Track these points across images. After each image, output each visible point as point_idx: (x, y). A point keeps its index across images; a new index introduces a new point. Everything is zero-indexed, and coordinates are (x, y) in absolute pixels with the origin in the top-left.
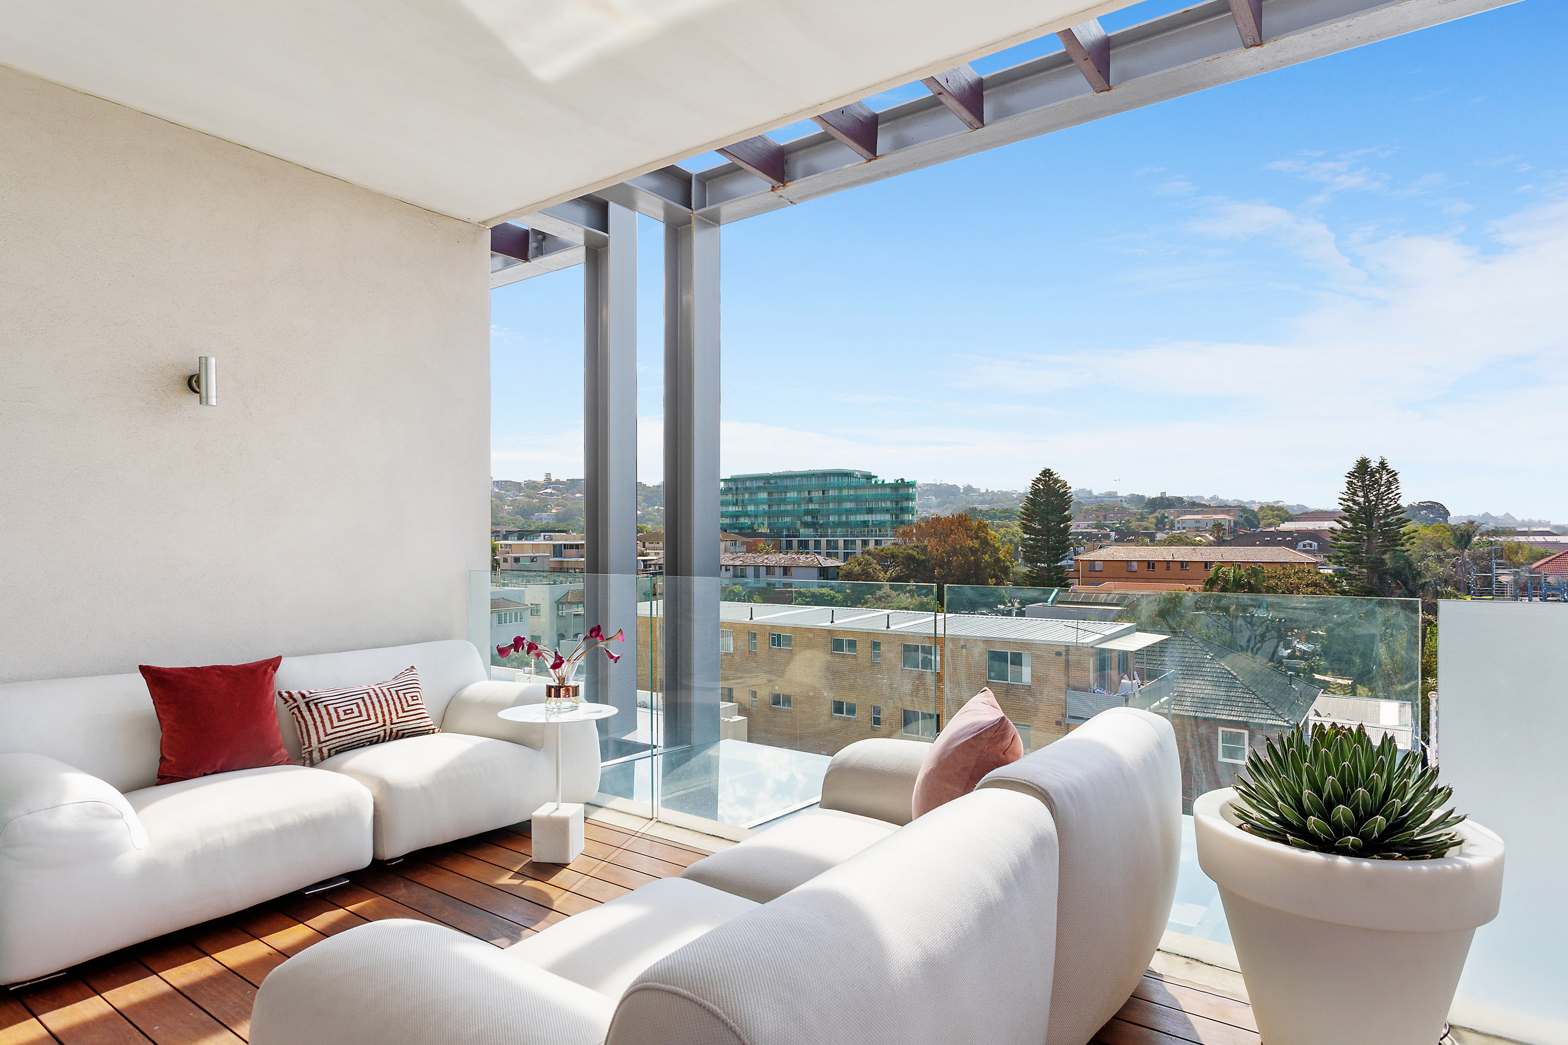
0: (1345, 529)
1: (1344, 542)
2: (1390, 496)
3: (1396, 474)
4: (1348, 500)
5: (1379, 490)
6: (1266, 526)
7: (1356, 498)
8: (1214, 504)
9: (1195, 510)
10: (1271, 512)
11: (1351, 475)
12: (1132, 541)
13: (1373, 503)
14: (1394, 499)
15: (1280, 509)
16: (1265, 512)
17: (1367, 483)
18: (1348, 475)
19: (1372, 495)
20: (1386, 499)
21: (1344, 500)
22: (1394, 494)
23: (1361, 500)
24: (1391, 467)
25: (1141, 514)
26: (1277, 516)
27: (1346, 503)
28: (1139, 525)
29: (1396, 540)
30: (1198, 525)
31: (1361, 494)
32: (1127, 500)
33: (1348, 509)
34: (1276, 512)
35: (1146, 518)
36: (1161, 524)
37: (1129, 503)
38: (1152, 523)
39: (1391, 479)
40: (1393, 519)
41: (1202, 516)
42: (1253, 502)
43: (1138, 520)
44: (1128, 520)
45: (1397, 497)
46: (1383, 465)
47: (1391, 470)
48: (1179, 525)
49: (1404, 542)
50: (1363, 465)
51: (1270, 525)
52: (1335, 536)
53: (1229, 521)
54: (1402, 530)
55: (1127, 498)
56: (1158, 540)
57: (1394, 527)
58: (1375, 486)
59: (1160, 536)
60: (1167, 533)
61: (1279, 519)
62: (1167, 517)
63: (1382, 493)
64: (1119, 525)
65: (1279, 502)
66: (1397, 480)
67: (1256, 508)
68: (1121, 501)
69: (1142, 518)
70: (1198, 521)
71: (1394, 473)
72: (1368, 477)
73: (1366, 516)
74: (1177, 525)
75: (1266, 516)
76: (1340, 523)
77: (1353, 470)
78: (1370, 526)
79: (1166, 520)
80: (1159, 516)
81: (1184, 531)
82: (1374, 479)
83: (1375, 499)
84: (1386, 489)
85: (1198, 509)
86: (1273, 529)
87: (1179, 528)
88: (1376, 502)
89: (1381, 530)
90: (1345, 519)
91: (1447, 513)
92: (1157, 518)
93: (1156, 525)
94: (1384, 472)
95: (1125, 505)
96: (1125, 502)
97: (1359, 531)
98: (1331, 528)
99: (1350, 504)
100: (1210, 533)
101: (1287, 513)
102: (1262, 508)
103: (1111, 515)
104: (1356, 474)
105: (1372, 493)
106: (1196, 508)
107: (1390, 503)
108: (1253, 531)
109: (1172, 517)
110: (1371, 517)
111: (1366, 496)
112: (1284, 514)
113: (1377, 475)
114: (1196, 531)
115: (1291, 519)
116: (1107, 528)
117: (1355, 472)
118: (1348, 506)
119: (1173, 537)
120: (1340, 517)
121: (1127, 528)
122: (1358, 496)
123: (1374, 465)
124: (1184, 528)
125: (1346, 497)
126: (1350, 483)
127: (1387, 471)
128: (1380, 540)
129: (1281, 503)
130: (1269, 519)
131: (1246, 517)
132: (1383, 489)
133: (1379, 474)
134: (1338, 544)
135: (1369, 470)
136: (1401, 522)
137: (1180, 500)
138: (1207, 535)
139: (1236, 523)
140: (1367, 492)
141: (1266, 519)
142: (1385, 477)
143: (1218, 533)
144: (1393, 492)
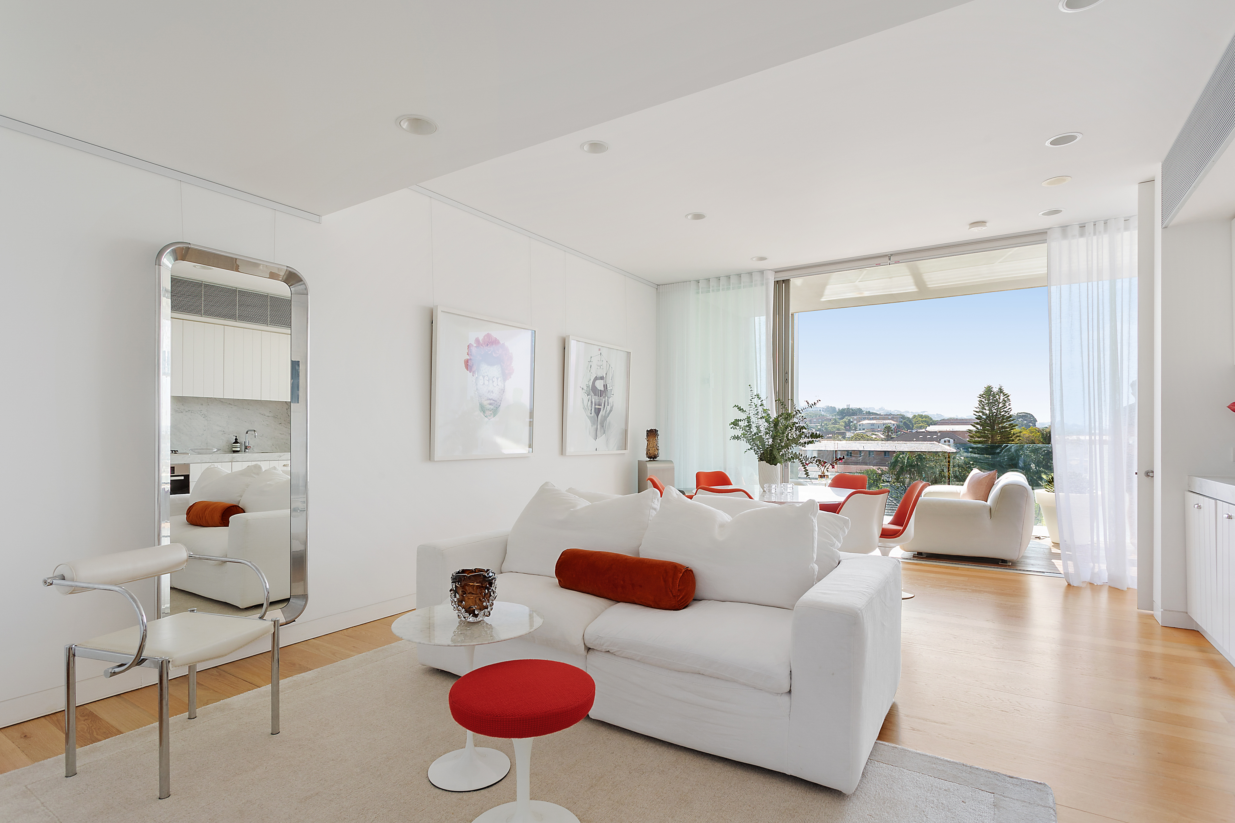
0: (978, 430)
1: (977, 439)
2: (1005, 409)
3: (1008, 396)
4: (979, 412)
5: (998, 406)
6: (917, 428)
7: (984, 411)
8: (883, 413)
9: (871, 417)
10: (921, 419)
11: (981, 396)
12: (830, 438)
13: (995, 414)
14: (1008, 411)
15: (926, 417)
16: (917, 419)
17: (991, 401)
18: (979, 396)
19: (994, 409)
20: (1003, 412)
21: (977, 412)
22: (1007, 408)
23: (988, 412)
24: (1005, 391)
25: (835, 420)
26: (925, 421)
27: (978, 414)
28: (834, 427)
29: (1009, 437)
30: (873, 427)
31: (987, 408)
32: (824, 410)
33: (979, 418)
34: (924, 419)
35: (838, 422)
36: (848, 426)
37: (825, 412)
38: (842, 425)
39: (1005, 399)
40: (1007, 424)
41: (876, 421)
42: (908, 412)
43: (833, 424)
44: (826, 424)
45: (1009, 410)
46: (1001, 391)
47: (1006, 393)
48: (860, 427)
49: (1014, 439)
50: (989, 391)
51: (921, 427)
52: (971, 435)
53: (894, 425)
54: (1012, 432)
55: (824, 408)
56: (847, 437)
57: (1008, 429)
58: (996, 403)
59: (848, 434)
60: (853, 433)
61: (926, 423)
62: (852, 422)
63: (1001, 408)
64: (820, 427)
65: (924, 412)
66: (1009, 400)
67: (911, 416)
68: (820, 410)
69: (836, 422)
70: (873, 424)
71: (1007, 395)
72: (992, 397)
73: (991, 422)
74: (859, 427)
75: (918, 421)
76: (975, 427)
77: (982, 393)
78: (993, 429)
79: (851, 424)
80: (847, 420)
81: (864, 431)
82: (995, 399)
83: (996, 411)
84: (1003, 405)
85: (873, 416)
86: (923, 430)
87: (860, 430)
88: (997, 413)
89: (1000, 431)
90: (977, 424)
91: (1035, 421)
92: (845, 422)
93: (845, 427)
94: (1002, 394)
95: (823, 413)
96: (823, 411)
97: (986, 432)
98: (969, 430)
99: (981, 414)
100: (882, 433)
101: (932, 419)
102: (915, 416)
103: (814, 420)
104: (984, 396)
105: (994, 408)
106: (871, 416)
107: (1005, 414)
108: (910, 431)
109: (855, 422)
110: (993, 423)
111: (990, 410)
112: (930, 422)
113: (997, 396)
114: (872, 431)
115: (935, 423)
116: (813, 429)
117: (984, 394)
118: (979, 416)
119: (858, 435)
120: (974, 423)
121: (826, 429)
122: (985, 410)
123: (995, 390)
124: (864, 429)
125: (978, 410)
126: (981, 401)
127: (1003, 394)
128: (999, 438)
129: (926, 412)
130: (920, 423)
131: (905, 422)
132: (1001, 405)
133: (999, 396)
134: (973, 440)
135: (992, 393)
136: (1012, 426)
137: (860, 410)
138: (879, 434)
139: (898, 426)
140: (991, 407)
141: (917, 424)
142: (1002, 398)
143: (888, 432)
144: (1007, 407)
